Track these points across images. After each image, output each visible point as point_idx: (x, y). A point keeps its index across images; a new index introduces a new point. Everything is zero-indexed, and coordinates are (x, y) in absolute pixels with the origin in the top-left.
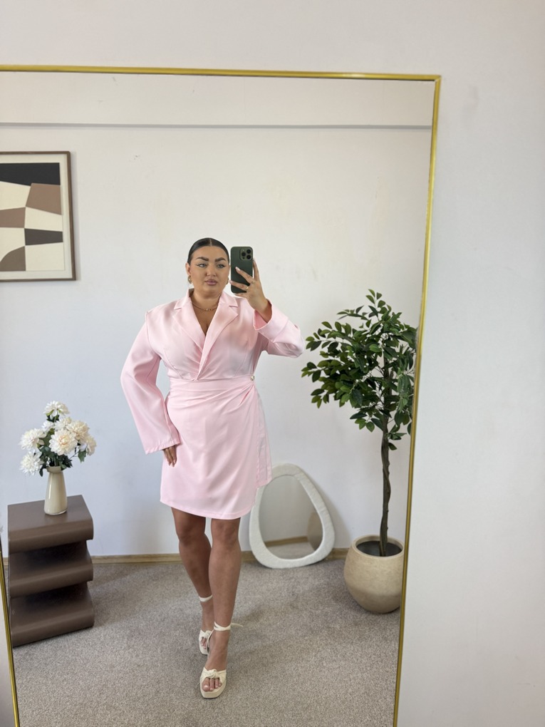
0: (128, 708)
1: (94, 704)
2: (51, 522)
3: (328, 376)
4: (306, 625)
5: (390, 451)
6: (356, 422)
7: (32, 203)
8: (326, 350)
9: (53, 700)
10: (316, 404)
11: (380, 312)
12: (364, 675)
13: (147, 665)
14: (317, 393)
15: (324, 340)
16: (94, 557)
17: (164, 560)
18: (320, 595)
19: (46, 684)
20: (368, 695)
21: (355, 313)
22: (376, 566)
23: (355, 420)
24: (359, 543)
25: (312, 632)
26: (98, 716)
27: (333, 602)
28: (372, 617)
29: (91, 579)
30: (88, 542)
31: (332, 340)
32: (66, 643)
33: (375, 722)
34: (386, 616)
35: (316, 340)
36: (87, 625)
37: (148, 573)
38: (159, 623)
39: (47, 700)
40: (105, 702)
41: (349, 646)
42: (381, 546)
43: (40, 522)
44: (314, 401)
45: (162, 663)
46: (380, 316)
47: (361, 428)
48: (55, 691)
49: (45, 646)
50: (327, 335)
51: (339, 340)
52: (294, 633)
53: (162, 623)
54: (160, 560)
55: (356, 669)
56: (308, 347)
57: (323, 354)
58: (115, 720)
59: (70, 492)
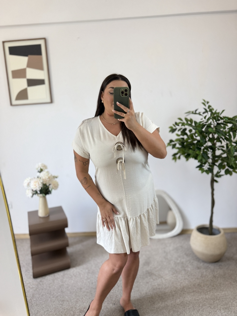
3: (180, 146)
4: (173, 268)
6: (199, 170)
7: (29, 65)
8: (179, 133)
11: (210, 111)
14: (175, 155)
15: (178, 128)
18: (178, 252)
21: (194, 112)
22: (208, 240)
23: (198, 169)
24: (198, 228)
25: (177, 272)
27: (185, 257)
30: (66, 229)
31: (183, 127)
32: (58, 276)
34: (213, 264)
35: (174, 128)
36: (67, 267)
42: (209, 230)
44: (173, 159)
46: (209, 113)
47: (202, 172)
49: (49, 277)
50: (180, 125)
51: (187, 127)
56: (170, 131)
57: (178, 135)
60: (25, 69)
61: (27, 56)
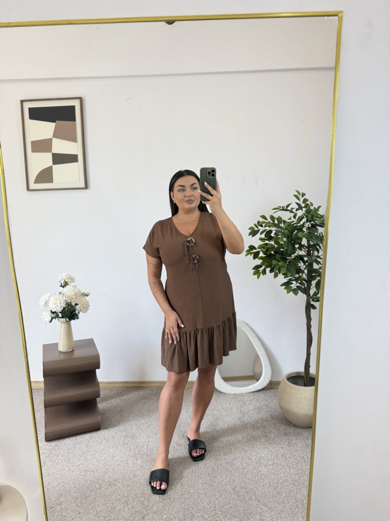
3: (265, 256)
4: (250, 434)
5: (312, 310)
8: (263, 236)
11: (304, 207)
14: (257, 268)
15: (261, 229)
17: (150, 385)
18: (260, 413)
21: (285, 208)
22: (301, 393)
23: (284, 287)
24: (289, 377)
25: (254, 439)
28: (297, 430)
29: (99, 397)
30: (97, 371)
31: (268, 228)
32: (82, 440)
34: (309, 430)
35: (256, 229)
36: (96, 428)
37: (139, 394)
38: (146, 429)
39: (69, 477)
40: (107, 480)
42: (306, 379)
44: (254, 274)
46: (304, 210)
47: (288, 293)
51: (272, 228)
56: (250, 235)
57: (261, 239)
60: (51, 140)
61: (55, 122)
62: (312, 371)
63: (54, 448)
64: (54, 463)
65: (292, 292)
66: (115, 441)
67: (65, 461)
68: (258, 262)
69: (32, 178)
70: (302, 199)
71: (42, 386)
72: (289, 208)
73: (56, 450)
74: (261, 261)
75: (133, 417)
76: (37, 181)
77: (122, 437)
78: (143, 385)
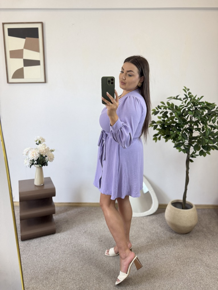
0: (72, 271)
1: (57, 269)
2: (37, 189)
3: (161, 128)
4: (149, 237)
5: (190, 163)
7: (26, 47)
8: (161, 115)
9: (39, 265)
10: (155, 141)
12: (178, 262)
13: (79, 252)
14: (156, 135)
15: (160, 110)
16: (55, 203)
17: (85, 205)
18: (153, 224)
19: (36, 258)
20: (181, 272)
21: (176, 98)
22: (181, 214)
23: (176, 148)
24: (172, 203)
25: (152, 241)
26: (59, 274)
27: (160, 228)
28: (178, 235)
29: (54, 213)
30: (53, 198)
31: (165, 110)
32: (44, 240)
33: (185, 285)
34: (184, 235)
35: (157, 110)
36: (53, 232)
37: (78, 210)
38: (84, 233)
39: (37, 266)
40: (62, 268)
41: (169, 248)
42: (183, 205)
43: (33, 189)
44: (154, 139)
45: (86, 251)
46: (189, 99)
47: (179, 151)
48: (40, 261)
49: (36, 240)
50: (162, 108)
51: (168, 110)
52: (143, 241)
53: (85, 233)
54: (83, 205)
55: (174, 259)
56: (153, 114)
57: (159, 117)
58: (66, 276)
59: (45, 176)
60: (22, 50)
61: (25, 38)
62: (188, 200)
63: (27, 246)
64: (27, 256)
65: (182, 151)
66: (65, 241)
67: (34, 254)
68: (157, 132)
69: (11, 75)
70: (188, 92)
71: (18, 204)
72: (178, 98)
73: (28, 247)
74: (158, 131)
75: (75, 225)
76: (14, 77)
77: (70, 238)
78: (80, 205)
